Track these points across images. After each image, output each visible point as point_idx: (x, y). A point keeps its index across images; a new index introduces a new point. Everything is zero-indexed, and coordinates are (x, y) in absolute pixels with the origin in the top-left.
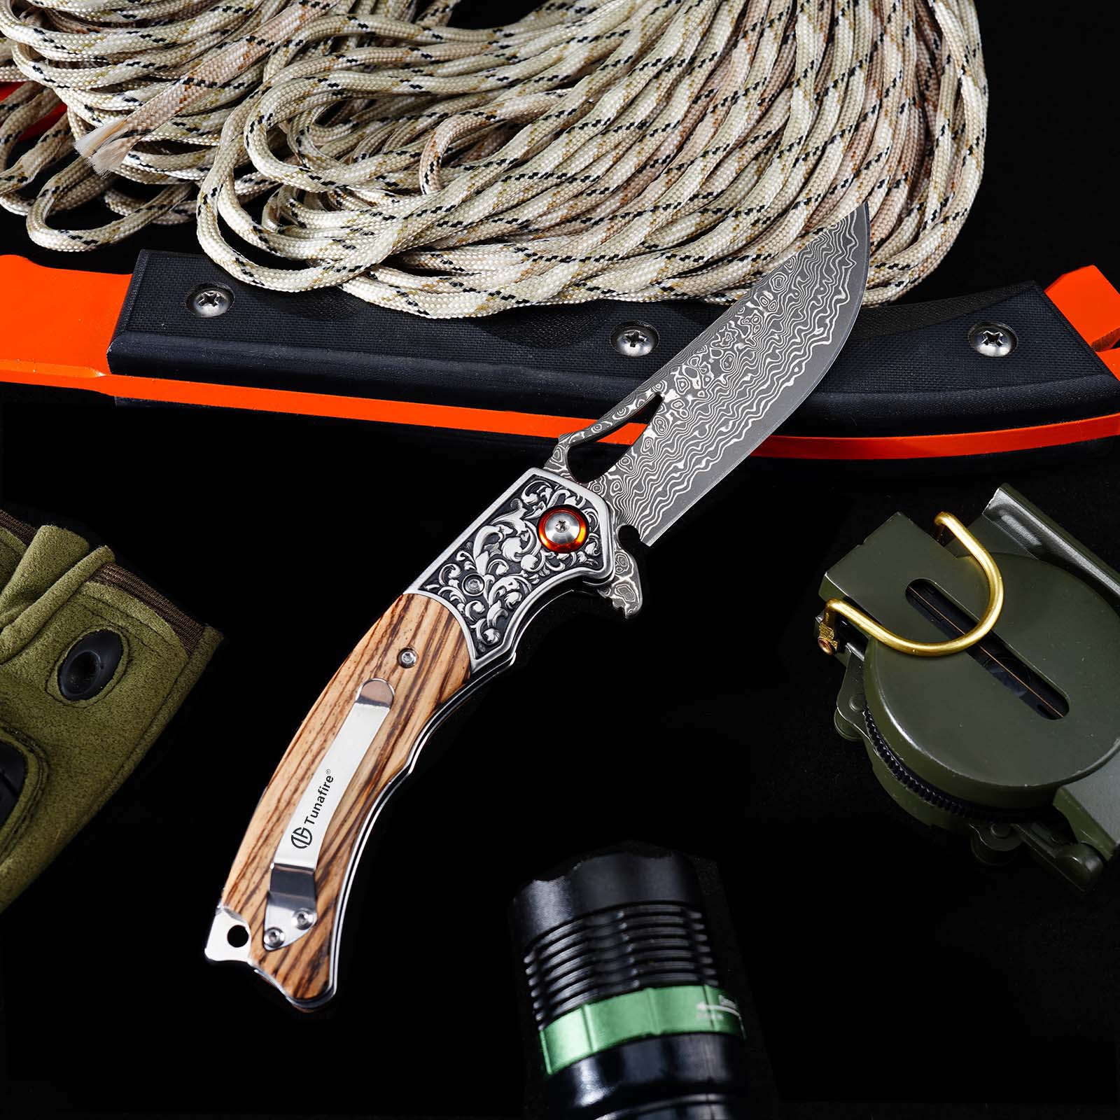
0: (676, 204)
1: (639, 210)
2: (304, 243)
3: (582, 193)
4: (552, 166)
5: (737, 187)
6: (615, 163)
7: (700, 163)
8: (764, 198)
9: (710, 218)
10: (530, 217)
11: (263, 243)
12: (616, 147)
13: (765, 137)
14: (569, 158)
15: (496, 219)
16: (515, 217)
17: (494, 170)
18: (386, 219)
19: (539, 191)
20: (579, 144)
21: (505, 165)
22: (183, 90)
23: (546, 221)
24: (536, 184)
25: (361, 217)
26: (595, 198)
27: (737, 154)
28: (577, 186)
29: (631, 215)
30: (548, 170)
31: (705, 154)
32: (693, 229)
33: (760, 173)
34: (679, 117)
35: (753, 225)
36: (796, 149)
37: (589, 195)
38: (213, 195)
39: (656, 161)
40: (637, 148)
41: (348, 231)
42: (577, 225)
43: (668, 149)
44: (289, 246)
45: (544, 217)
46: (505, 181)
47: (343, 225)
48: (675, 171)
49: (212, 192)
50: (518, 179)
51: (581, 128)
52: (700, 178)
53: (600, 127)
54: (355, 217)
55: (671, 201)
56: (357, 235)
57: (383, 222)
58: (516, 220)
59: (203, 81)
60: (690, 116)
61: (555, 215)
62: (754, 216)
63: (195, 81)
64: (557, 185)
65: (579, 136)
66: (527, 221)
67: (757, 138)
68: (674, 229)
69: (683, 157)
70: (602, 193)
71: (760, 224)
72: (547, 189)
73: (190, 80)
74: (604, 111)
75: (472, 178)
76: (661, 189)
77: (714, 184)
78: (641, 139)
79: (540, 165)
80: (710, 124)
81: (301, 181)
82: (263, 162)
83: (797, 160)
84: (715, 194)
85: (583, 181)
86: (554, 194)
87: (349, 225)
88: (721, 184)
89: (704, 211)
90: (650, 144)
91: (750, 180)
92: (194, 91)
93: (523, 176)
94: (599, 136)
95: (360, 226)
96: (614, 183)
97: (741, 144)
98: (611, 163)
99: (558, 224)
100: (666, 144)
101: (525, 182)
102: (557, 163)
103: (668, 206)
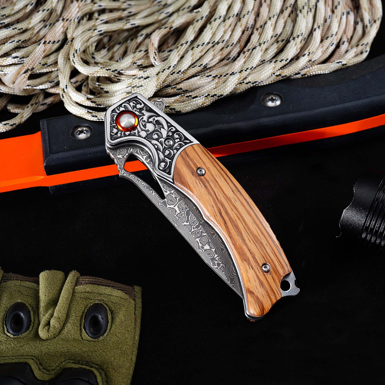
0: (267, 41)
1: (253, 47)
2: (110, 99)
3: (223, 48)
4: (209, 39)
5: (286, 29)
6: (232, 32)
7: (269, 23)
8: (301, 30)
9: (281, 44)
10: (207, 62)
11: (93, 104)
12: (230, 26)
13: (290, 7)
14: (214, 34)
15: (193, 66)
16: (201, 63)
17: (185, 47)
18: (145, 79)
19: (206, 51)
20: (216, 28)
21: (189, 44)
22: (44, 47)
23: (213, 62)
24: (204, 48)
25: (134, 80)
26: (229, 48)
27: (282, 16)
28: (221, 45)
29: (251, 50)
30: (208, 41)
31: (270, 19)
32: (276, 50)
33: (295, 21)
34: (252, 8)
35: (301, 42)
36: (306, 8)
37: (227, 48)
38: (66, 88)
39: (248, 28)
40: (239, 24)
41: (130, 88)
42: (225, 62)
43: (251, 22)
44: (106, 101)
45: (212, 62)
46: (192, 49)
47: (127, 86)
48: (260, 29)
49: (65, 87)
50: (197, 47)
51: (215, 21)
52: (272, 29)
53: (222, 19)
54: (131, 82)
55: (265, 40)
56: (135, 88)
57: (145, 80)
58: (202, 65)
59: (50, 41)
60: (255, 6)
61: (215, 59)
62: (300, 38)
63: (47, 42)
64: (213, 46)
65: (215, 24)
66: (206, 64)
67: (287, 8)
68: (269, 52)
69: (260, 23)
70: (232, 46)
71: (303, 41)
72: (209, 50)
73: (45, 42)
74: (221, 12)
75: (178, 52)
76: (257, 37)
77: (277, 30)
78: (240, 20)
79: (204, 40)
80: (266, 7)
81: (102, 73)
82: (84, 68)
83: (308, 12)
84: (279, 34)
85: (222, 42)
86: (213, 51)
87: (129, 85)
88: (280, 30)
89: (278, 42)
90: (244, 21)
91: (290, 25)
92: (48, 46)
93: (198, 46)
94: (223, 23)
95: (135, 85)
96: (235, 40)
97: (282, 11)
98: (230, 33)
99: (218, 63)
100: (250, 20)
101: (200, 48)
102: (210, 37)
103: (265, 42)
